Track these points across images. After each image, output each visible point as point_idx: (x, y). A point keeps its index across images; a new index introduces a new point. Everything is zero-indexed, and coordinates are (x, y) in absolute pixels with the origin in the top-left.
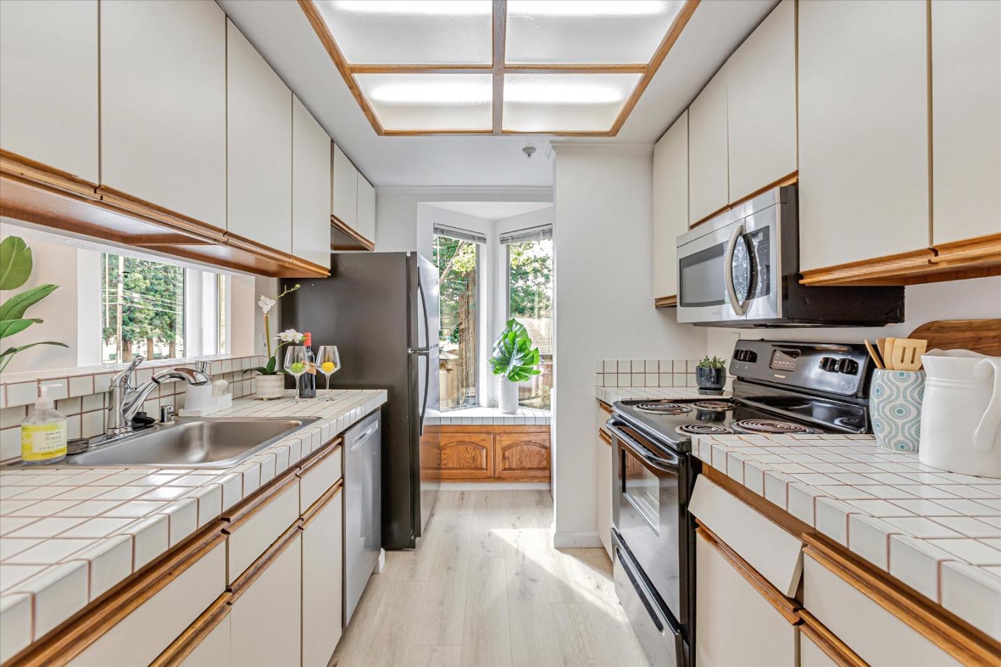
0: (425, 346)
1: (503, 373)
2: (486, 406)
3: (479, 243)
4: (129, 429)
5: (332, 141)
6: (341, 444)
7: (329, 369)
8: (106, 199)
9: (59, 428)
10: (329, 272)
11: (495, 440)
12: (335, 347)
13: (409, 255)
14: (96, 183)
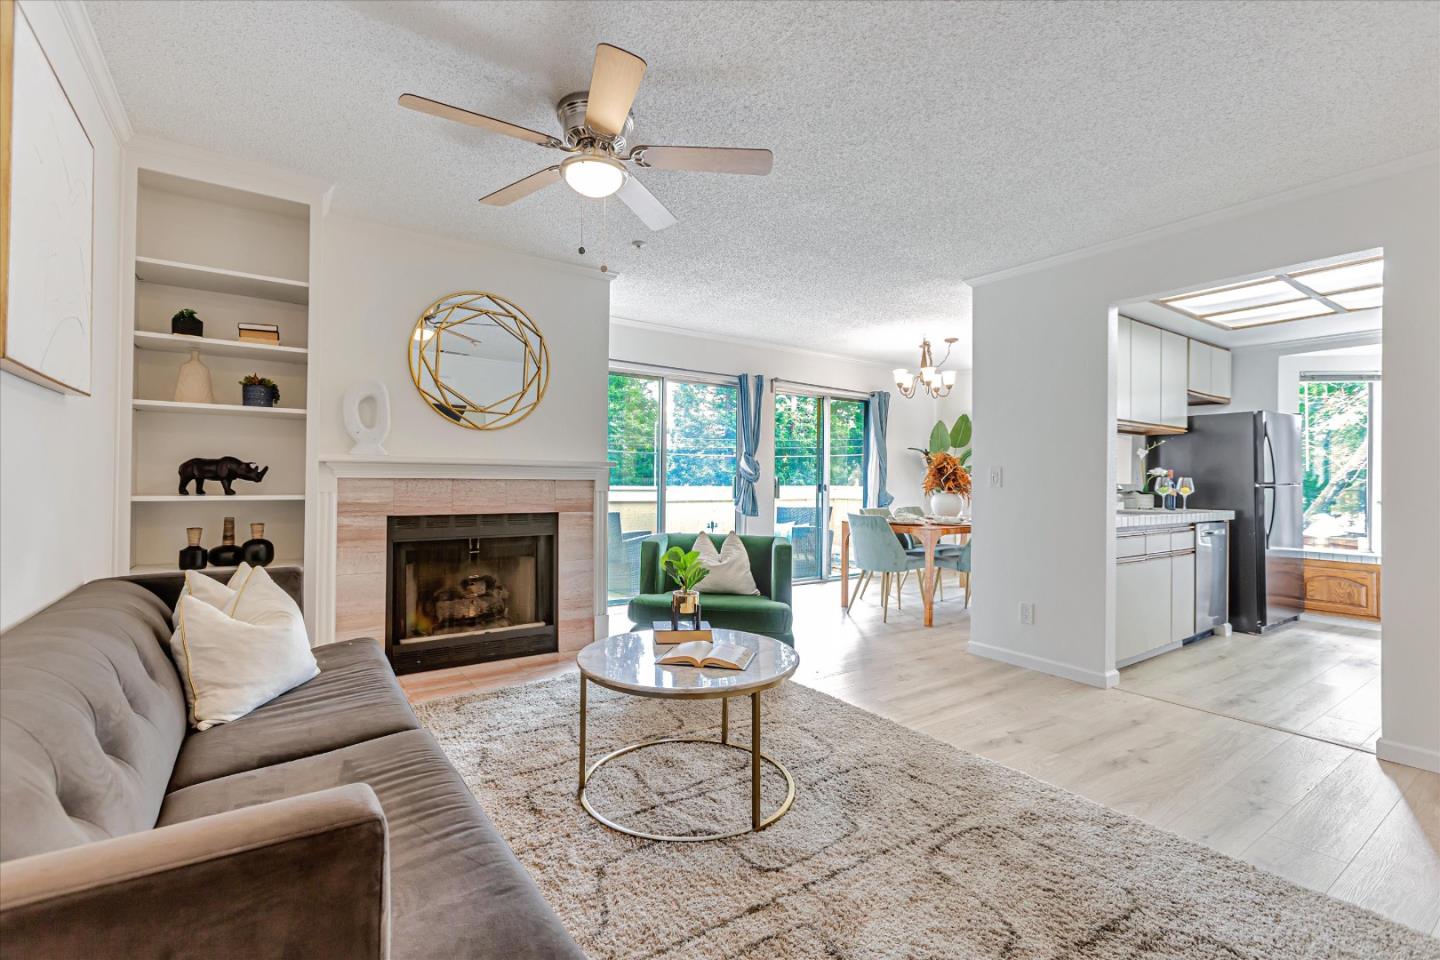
0: (1272, 481)
3: (1370, 382)
5: (1188, 339)
6: (1194, 529)
7: (1186, 494)
10: (1186, 430)
12: (1191, 479)
13: (1255, 413)
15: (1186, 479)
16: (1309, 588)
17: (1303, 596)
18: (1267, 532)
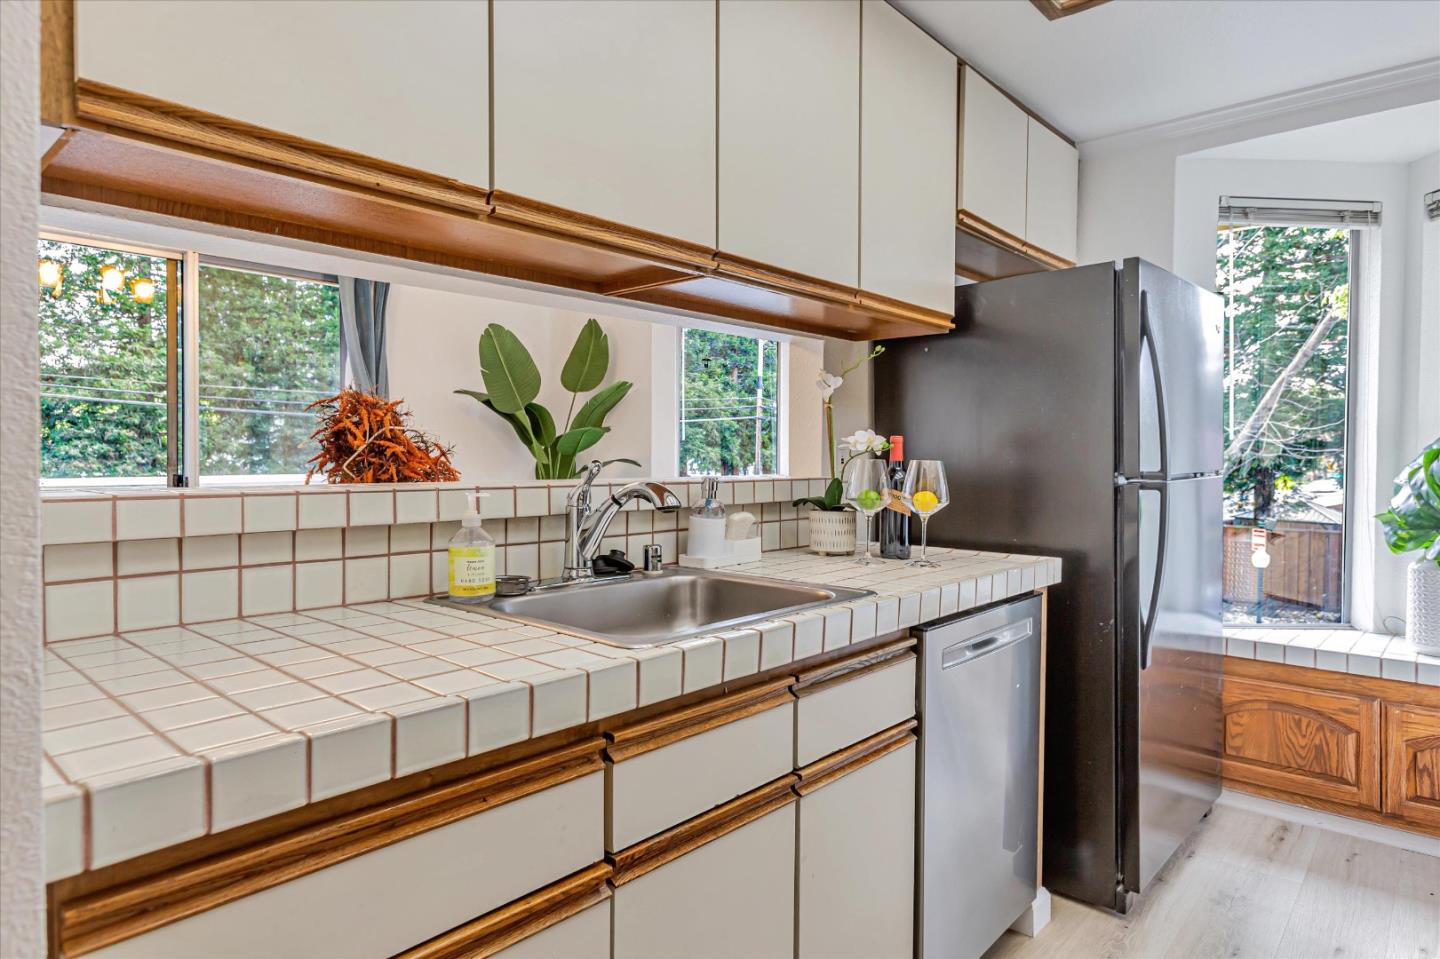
0: (1157, 468)
1: (1421, 552)
2: (1370, 626)
3: (1356, 227)
4: (589, 572)
5: (961, 64)
6: (917, 650)
7: (927, 504)
8: (501, 210)
9: (482, 556)
10: (953, 321)
11: (1384, 716)
12: (939, 462)
13: (1120, 266)
14: (486, 187)
15: (926, 464)
16: (1232, 729)
17: (1219, 750)
18: (1144, 612)
